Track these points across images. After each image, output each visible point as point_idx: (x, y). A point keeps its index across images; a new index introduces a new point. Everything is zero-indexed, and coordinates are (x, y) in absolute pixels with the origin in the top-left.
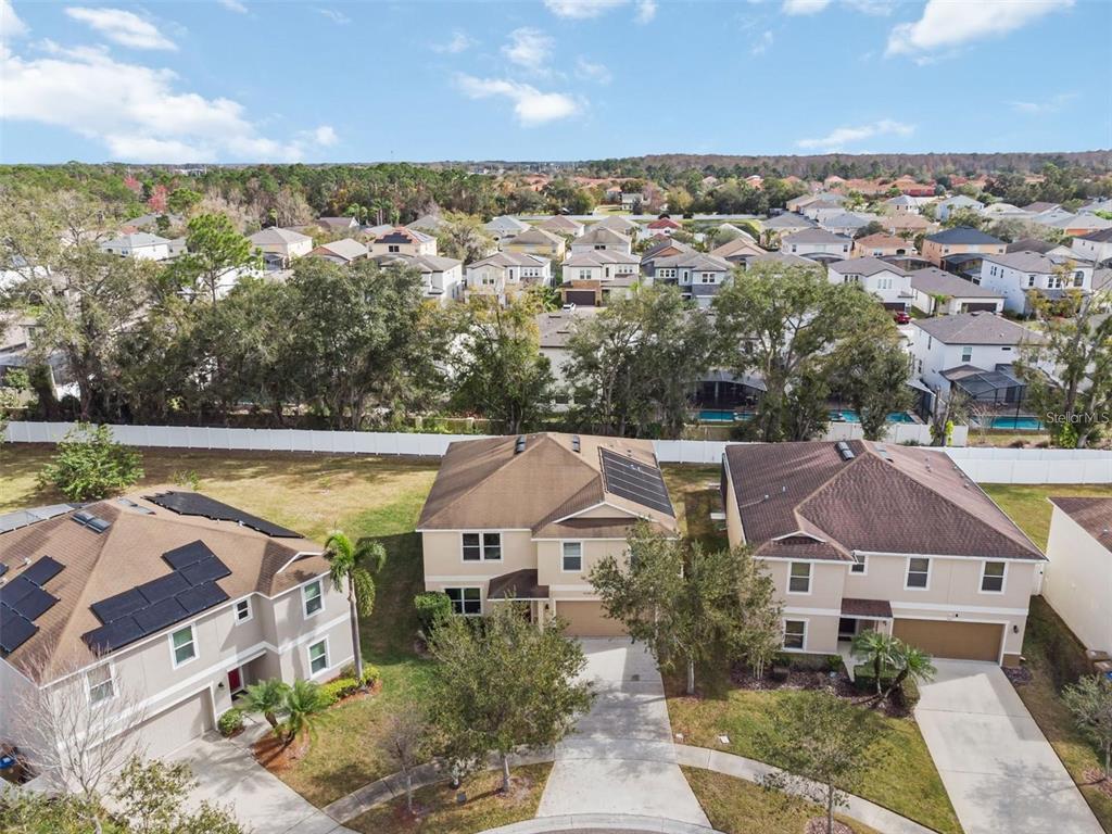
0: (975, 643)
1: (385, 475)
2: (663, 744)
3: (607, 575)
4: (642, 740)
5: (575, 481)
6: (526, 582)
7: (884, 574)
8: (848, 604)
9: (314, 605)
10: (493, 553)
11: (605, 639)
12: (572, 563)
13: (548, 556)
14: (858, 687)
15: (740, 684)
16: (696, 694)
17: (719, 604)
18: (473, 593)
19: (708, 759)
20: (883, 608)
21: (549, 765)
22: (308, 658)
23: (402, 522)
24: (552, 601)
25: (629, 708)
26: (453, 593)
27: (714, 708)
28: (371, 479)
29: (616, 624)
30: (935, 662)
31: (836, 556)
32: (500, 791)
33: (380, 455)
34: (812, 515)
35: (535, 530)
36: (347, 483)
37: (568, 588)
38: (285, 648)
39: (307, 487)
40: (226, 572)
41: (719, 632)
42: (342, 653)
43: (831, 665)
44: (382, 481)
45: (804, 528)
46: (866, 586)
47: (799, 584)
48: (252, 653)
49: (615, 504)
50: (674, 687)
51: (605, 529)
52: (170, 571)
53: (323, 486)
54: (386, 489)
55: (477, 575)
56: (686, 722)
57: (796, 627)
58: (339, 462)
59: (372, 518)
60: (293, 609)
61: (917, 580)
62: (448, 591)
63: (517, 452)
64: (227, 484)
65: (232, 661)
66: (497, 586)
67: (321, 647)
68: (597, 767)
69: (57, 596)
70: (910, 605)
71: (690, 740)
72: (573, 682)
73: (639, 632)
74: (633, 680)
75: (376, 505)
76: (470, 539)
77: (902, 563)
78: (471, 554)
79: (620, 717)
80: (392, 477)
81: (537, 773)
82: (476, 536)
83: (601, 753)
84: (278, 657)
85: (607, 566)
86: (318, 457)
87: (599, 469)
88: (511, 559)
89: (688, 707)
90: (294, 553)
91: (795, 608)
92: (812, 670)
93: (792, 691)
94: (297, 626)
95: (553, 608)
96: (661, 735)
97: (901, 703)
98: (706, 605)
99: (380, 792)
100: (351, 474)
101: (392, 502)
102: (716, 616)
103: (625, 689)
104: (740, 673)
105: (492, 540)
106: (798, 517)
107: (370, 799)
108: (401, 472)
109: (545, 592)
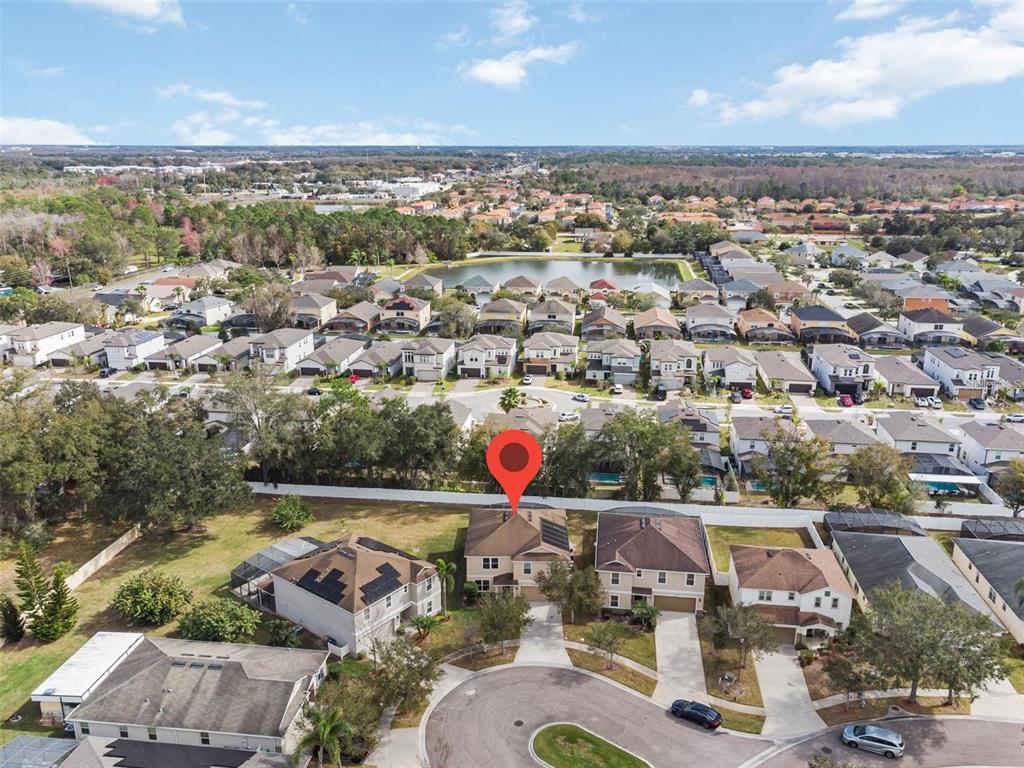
0: (682, 605)
1: (432, 517)
2: (559, 641)
3: (540, 577)
4: (553, 639)
5: (529, 535)
6: (508, 579)
7: (649, 578)
8: (634, 589)
9: (429, 587)
10: (495, 566)
11: (540, 602)
12: (527, 571)
13: (518, 568)
14: (636, 621)
15: (592, 620)
16: (574, 623)
17: (582, 589)
18: (486, 582)
19: (576, 646)
20: (649, 591)
21: (518, 647)
22: (426, 608)
23: (446, 544)
24: (519, 586)
25: (549, 629)
26: (478, 582)
27: (581, 629)
28: (426, 520)
29: (544, 596)
30: (662, 612)
31: (629, 571)
32: (501, 654)
33: (427, 503)
34: (623, 554)
35: (513, 558)
36: (415, 522)
37: (525, 581)
38: (419, 604)
39: (396, 524)
40: (399, 575)
41: (581, 599)
42: (437, 608)
43: (628, 613)
44: (433, 521)
45: (618, 559)
46: (641, 582)
47: (615, 581)
48: (407, 605)
49: (545, 547)
50: (566, 621)
51: (541, 558)
52: (380, 575)
53: (404, 524)
54: (435, 526)
55: (489, 575)
56: (570, 633)
57: (615, 598)
58: (408, 508)
59: (432, 542)
60: (423, 588)
61: (662, 580)
62: (477, 581)
63: (504, 521)
64: (354, 521)
65: (402, 608)
66: (497, 580)
67: (430, 604)
68: (535, 648)
69: (346, 583)
70: (659, 590)
71: (569, 640)
72: (526, 616)
73: (551, 599)
74: (551, 618)
75: (432, 534)
76: (486, 560)
77: (656, 574)
78: (486, 566)
79: (544, 630)
80: (436, 519)
81: (515, 649)
82: (488, 559)
83: (537, 643)
84: (416, 607)
85: (541, 573)
86: (395, 504)
87: (539, 529)
88: (501, 570)
89: (571, 628)
90: (422, 567)
91: (614, 590)
92: (620, 615)
93: (612, 622)
94: (424, 595)
95: (519, 589)
96: (559, 637)
97: (651, 628)
98: (576, 590)
99: (458, 654)
100: (415, 516)
101: (439, 534)
102: (580, 594)
103: (547, 621)
104: (592, 616)
105: (495, 560)
106: (617, 554)
107: (456, 656)
108: (440, 515)
109: (516, 583)
